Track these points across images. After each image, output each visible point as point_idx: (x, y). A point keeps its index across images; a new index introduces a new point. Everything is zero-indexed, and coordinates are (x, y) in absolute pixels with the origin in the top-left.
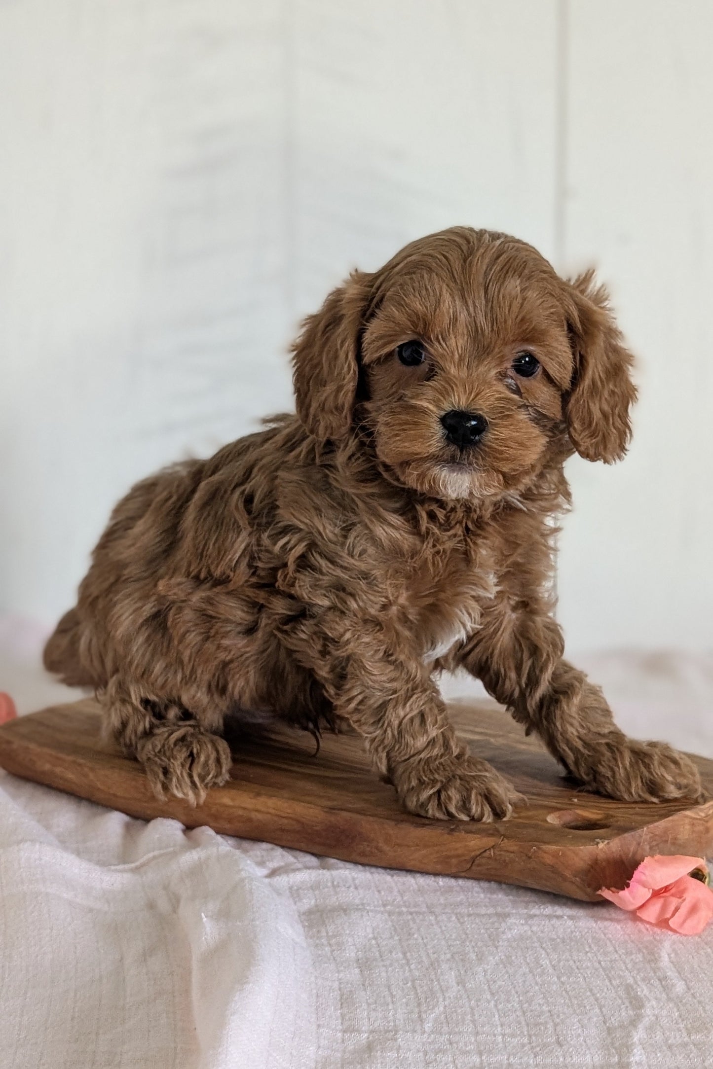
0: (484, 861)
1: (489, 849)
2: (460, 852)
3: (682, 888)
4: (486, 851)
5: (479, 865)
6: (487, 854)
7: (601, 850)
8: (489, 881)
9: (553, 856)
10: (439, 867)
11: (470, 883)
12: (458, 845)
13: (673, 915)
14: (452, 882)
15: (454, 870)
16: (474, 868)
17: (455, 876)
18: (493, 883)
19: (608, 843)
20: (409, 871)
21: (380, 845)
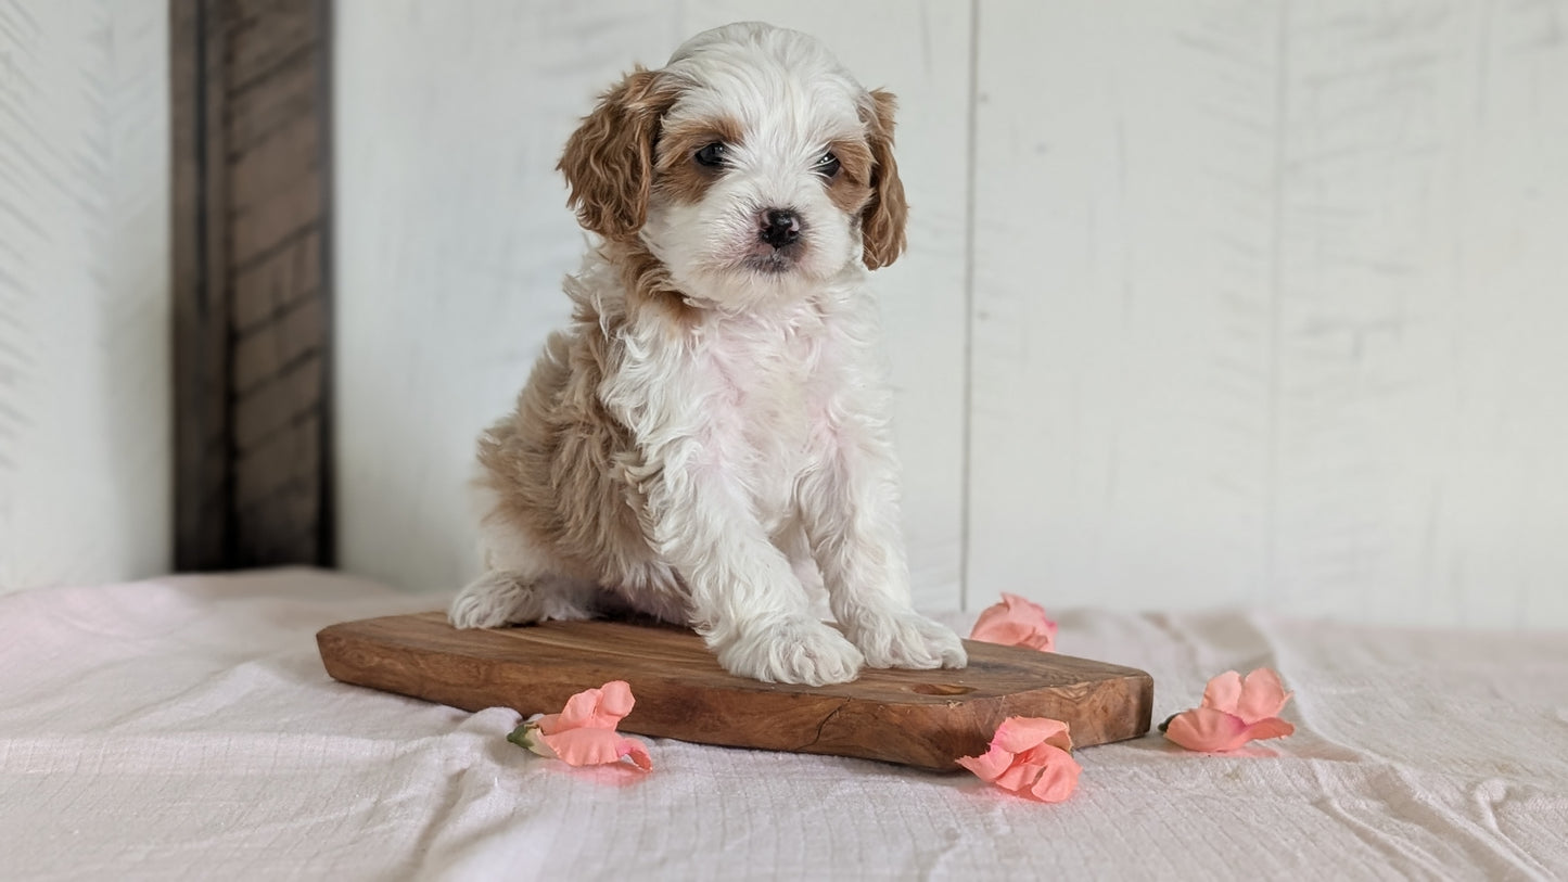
0: (830, 728)
1: (835, 712)
2: (805, 718)
3: (1043, 756)
4: (831, 715)
5: (827, 735)
6: (831, 720)
7: (953, 712)
8: (832, 755)
9: (901, 715)
10: (785, 740)
11: (810, 758)
12: (804, 709)
13: (1035, 783)
14: (793, 756)
15: (800, 743)
16: (821, 739)
17: (796, 752)
18: (836, 757)
19: (961, 705)
20: (751, 749)
21: (722, 714)
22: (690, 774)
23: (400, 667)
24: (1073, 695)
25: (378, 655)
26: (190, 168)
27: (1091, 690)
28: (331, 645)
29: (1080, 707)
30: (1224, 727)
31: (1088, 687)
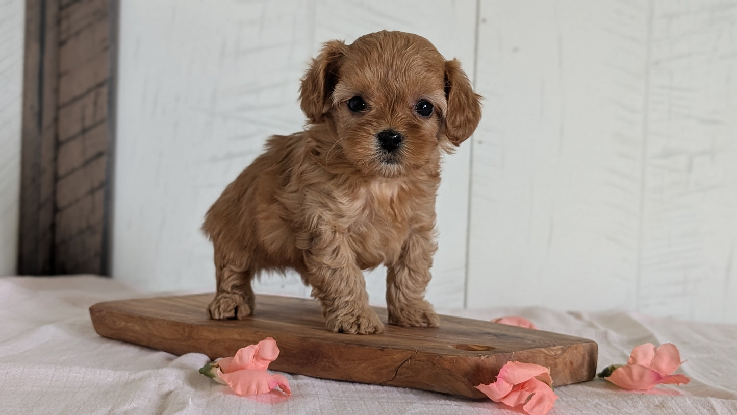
0: (404, 370)
1: (408, 360)
2: (388, 364)
3: (533, 386)
4: (405, 362)
5: (400, 374)
6: (405, 365)
7: (483, 361)
8: (405, 388)
9: (450, 362)
10: (374, 377)
11: (391, 389)
12: (389, 359)
13: (525, 404)
14: (380, 388)
15: (384, 379)
16: (397, 377)
17: (382, 385)
18: (407, 389)
19: (488, 357)
20: (353, 382)
21: (335, 360)
22: (316, 398)
23: (137, 328)
24: (553, 353)
25: (124, 320)
26: (35, 47)
27: (564, 351)
28: (98, 314)
29: (558, 361)
30: (648, 377)
31: (562, 349)
